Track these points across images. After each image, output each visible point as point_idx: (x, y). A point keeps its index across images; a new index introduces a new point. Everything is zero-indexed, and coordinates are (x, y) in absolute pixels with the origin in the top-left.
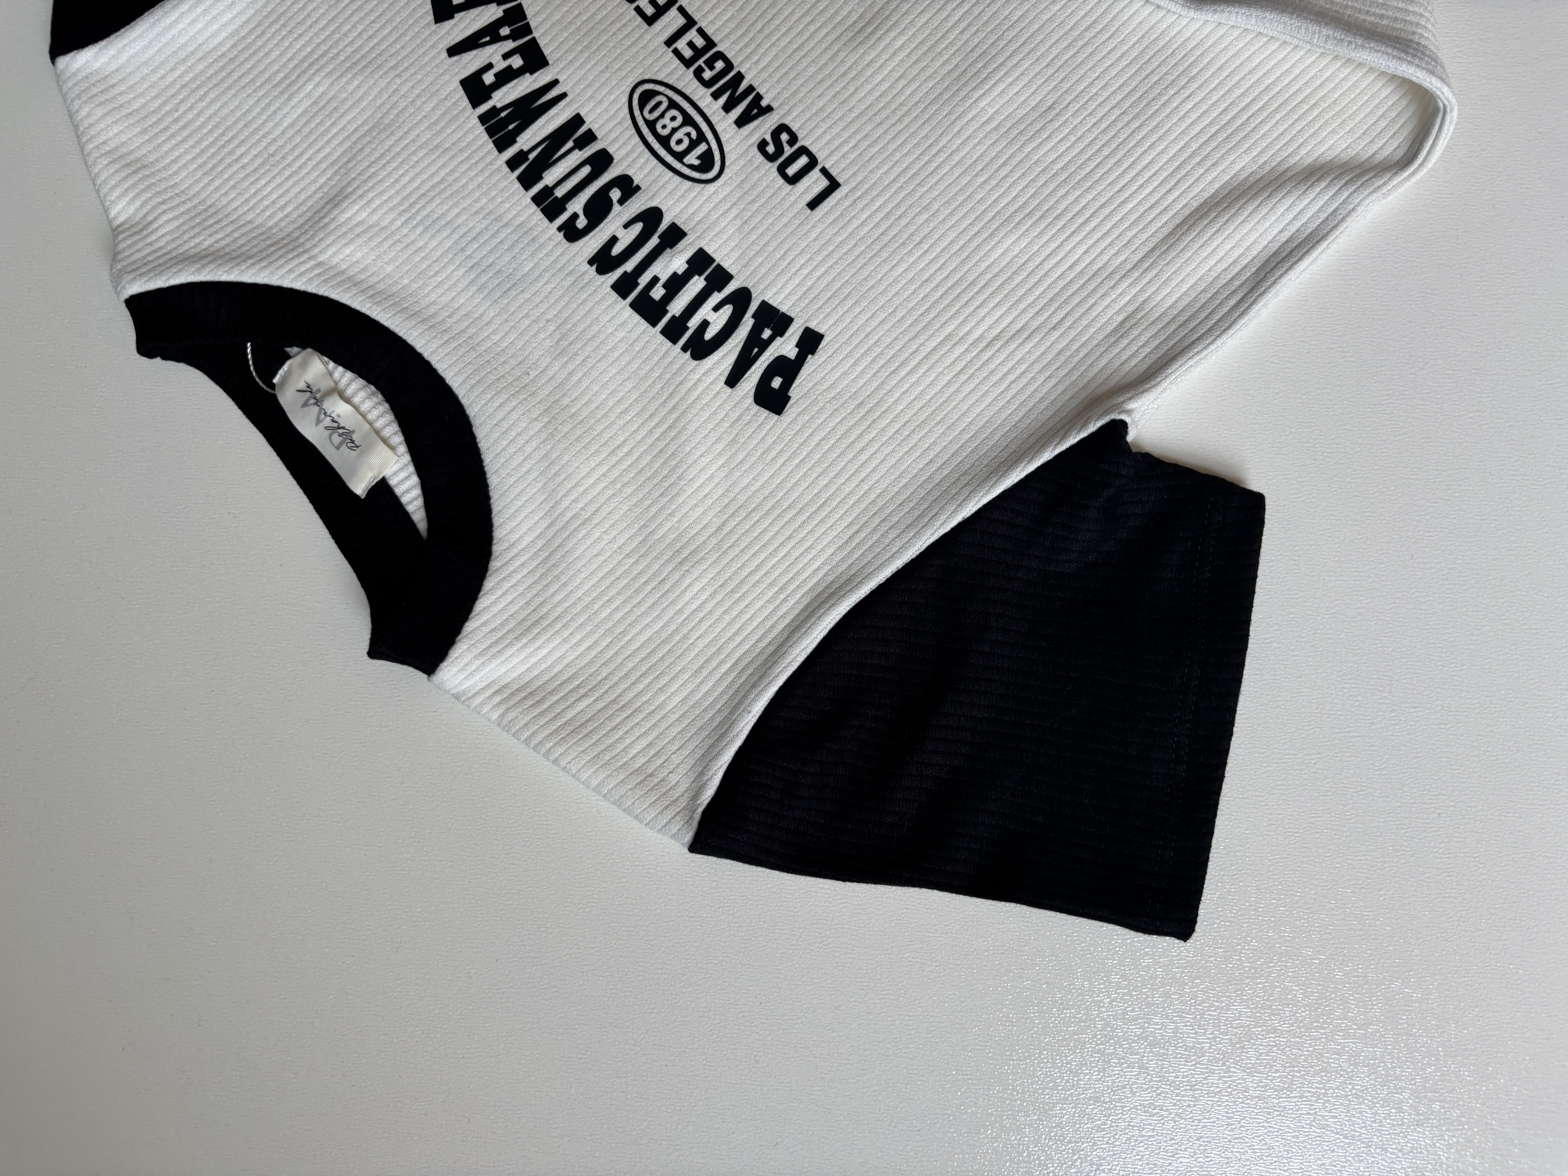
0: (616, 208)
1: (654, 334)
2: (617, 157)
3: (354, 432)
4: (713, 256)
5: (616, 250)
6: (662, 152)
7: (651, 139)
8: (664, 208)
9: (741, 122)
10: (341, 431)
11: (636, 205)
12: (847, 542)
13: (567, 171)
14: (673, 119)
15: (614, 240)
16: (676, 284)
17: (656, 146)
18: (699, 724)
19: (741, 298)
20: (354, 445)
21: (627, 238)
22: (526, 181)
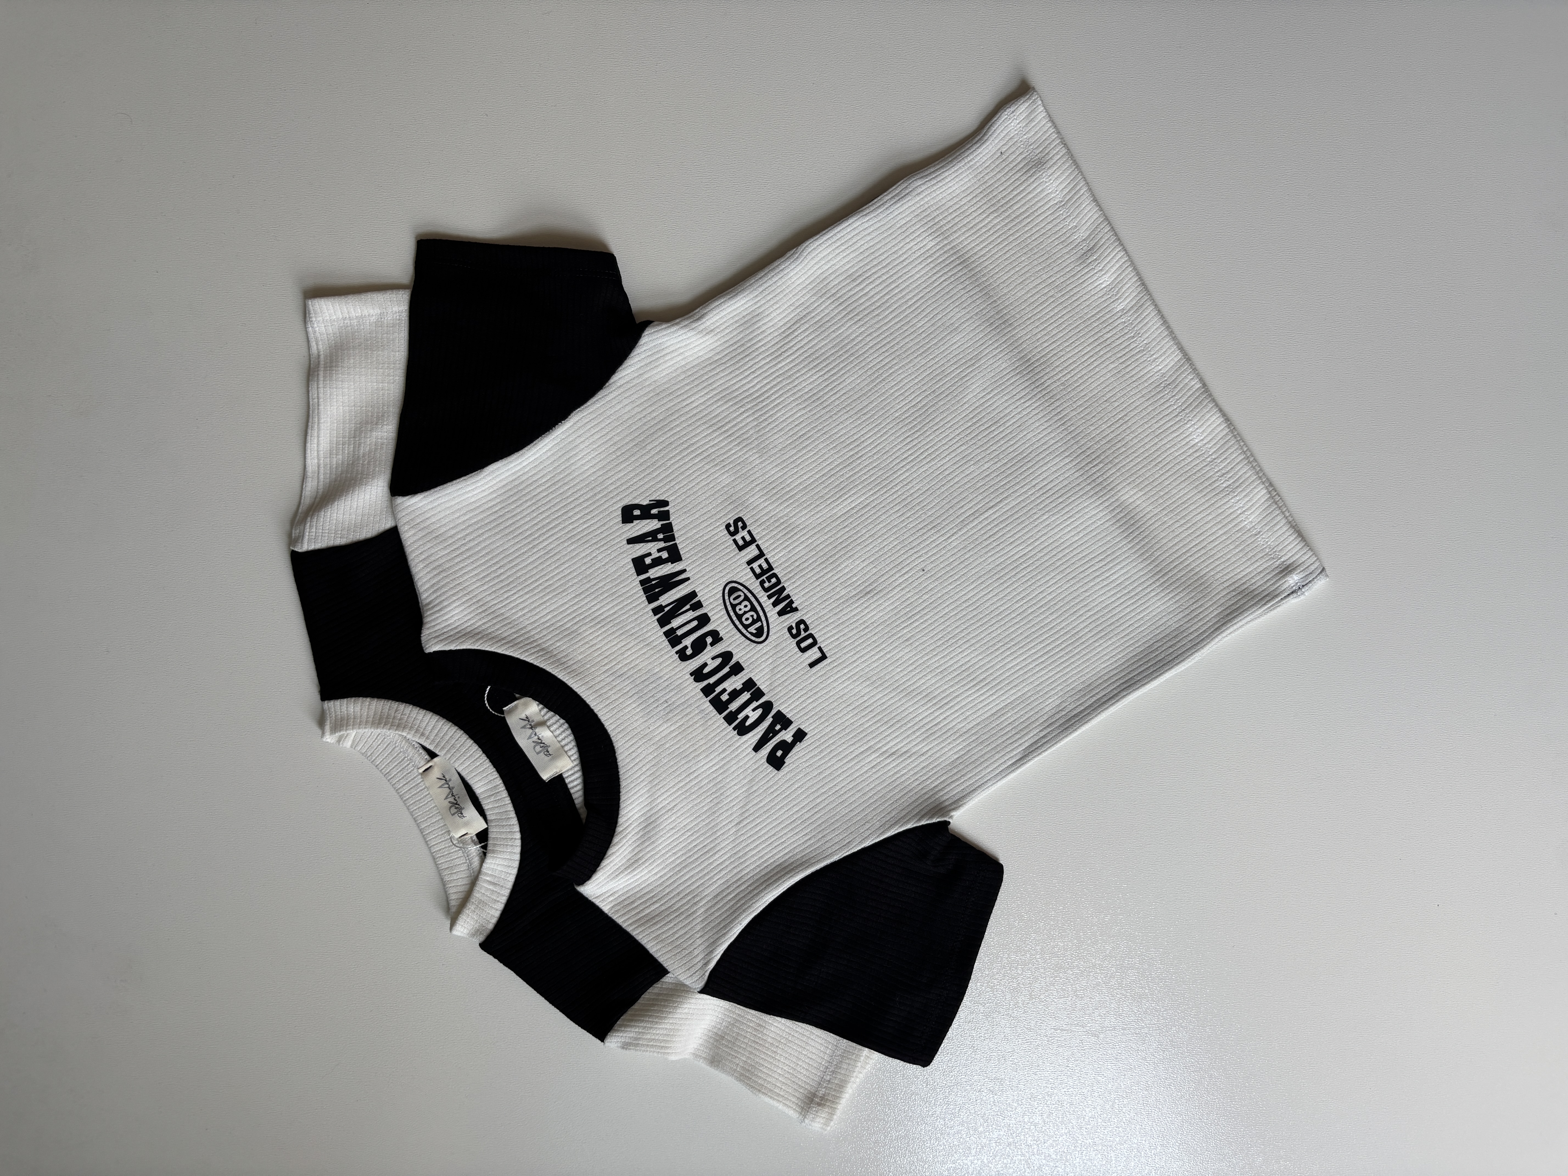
0: (709, 647)
1: (719, 719)
2: (712, 619)
3: (549, 746)
4: (756, 682)
5: (706, 670)
6: (737, 623)
7: (732, 614)
8: (734, 653)
9: (781, 613)
10: (542, 745)
11: (720, 648)
12: (803, 843)
13: (685, 621)
14: (746, 606)
15: (705, 665)
16: (735, 694)
17: (734, 618)
18: (713, 925)
19: (767, 707)
20: (548, 753)
21: (712, 665)
22: (662, 622)
